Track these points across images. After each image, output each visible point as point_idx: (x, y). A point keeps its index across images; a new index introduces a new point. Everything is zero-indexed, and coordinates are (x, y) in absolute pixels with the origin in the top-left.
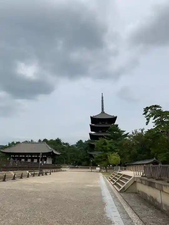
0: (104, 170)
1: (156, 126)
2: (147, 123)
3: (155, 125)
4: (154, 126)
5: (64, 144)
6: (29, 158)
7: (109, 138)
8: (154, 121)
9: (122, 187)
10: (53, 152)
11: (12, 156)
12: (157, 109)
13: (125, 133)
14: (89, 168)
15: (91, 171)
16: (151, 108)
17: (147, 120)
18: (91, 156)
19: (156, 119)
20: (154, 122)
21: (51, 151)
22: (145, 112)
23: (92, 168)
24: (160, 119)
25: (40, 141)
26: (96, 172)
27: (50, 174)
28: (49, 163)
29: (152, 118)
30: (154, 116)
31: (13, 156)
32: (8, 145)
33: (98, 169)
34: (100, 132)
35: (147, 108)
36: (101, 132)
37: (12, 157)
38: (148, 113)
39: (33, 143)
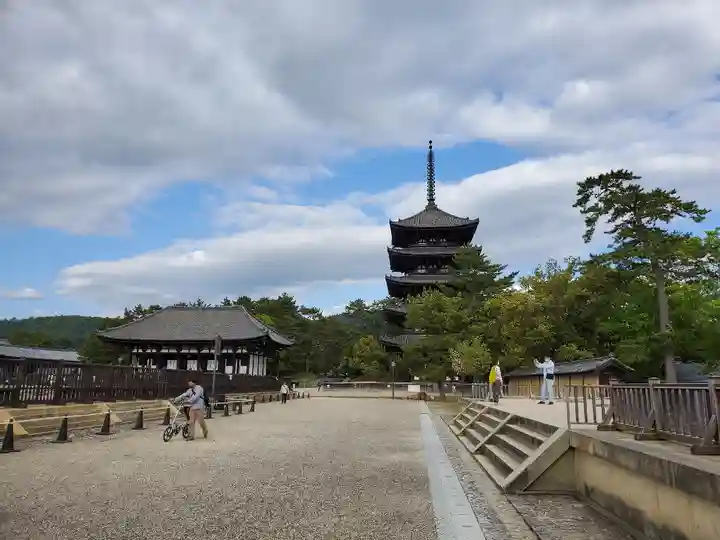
0: (432, 391)
1: (617, 245)
2: (588, 236)
3: (617, 241)
4: (610, 246)
5: (306, 311)
6: (193, 357)
7: (453, 289)
8: (612, 226)
9: (518, 469)
10: (268, 336)
11: (135, 351)
12: (626, 184)
13: (506, 273)
14: (383, 387)
15: (393, 398)
16: (603, 180)
17: (588, 225)
18: (393, 349)
19: (619, 221)
20: (613, 232)
21: (261, 334)
22: (580, 197)
23: (394, 387)
24: (634, 222)
25: (227, 302)
26: (408, 398)
27: (252, 410)
28: (255, 373)
29: (603, 219)
30: (612, 211)
31: (140, 351)
32: (122, 317)
33: (414, 389)
34: (419, 271)
35: (590, 183)
36: (423, 271)
37: (138, 355)
38: (592, 201)
39: (203, 309)
